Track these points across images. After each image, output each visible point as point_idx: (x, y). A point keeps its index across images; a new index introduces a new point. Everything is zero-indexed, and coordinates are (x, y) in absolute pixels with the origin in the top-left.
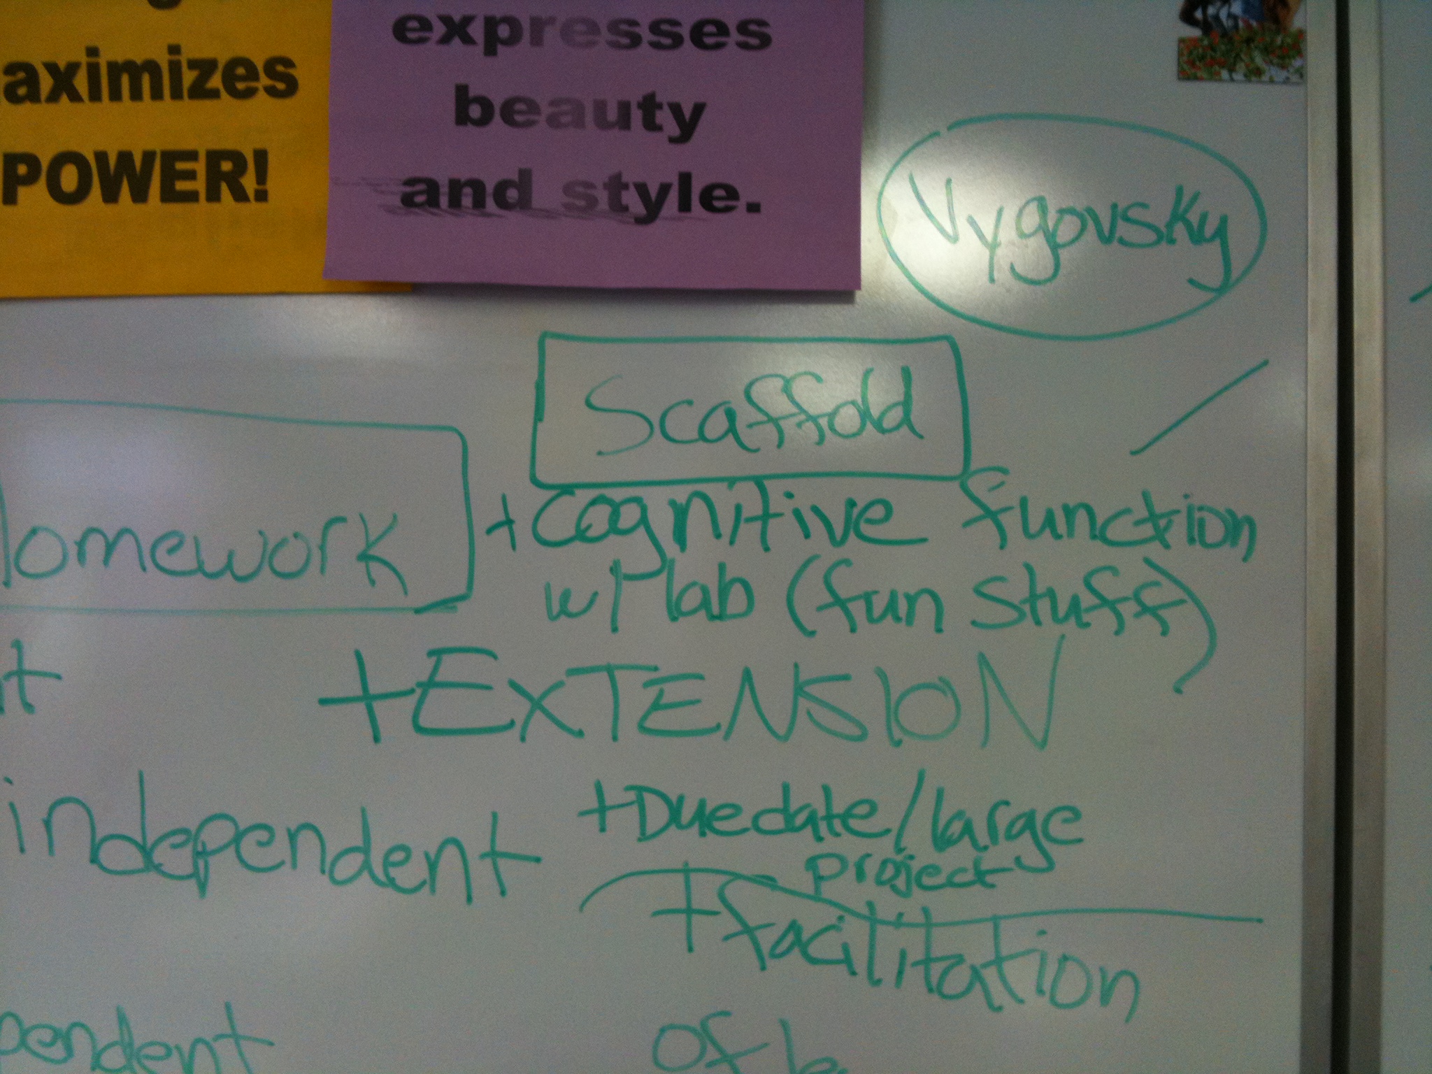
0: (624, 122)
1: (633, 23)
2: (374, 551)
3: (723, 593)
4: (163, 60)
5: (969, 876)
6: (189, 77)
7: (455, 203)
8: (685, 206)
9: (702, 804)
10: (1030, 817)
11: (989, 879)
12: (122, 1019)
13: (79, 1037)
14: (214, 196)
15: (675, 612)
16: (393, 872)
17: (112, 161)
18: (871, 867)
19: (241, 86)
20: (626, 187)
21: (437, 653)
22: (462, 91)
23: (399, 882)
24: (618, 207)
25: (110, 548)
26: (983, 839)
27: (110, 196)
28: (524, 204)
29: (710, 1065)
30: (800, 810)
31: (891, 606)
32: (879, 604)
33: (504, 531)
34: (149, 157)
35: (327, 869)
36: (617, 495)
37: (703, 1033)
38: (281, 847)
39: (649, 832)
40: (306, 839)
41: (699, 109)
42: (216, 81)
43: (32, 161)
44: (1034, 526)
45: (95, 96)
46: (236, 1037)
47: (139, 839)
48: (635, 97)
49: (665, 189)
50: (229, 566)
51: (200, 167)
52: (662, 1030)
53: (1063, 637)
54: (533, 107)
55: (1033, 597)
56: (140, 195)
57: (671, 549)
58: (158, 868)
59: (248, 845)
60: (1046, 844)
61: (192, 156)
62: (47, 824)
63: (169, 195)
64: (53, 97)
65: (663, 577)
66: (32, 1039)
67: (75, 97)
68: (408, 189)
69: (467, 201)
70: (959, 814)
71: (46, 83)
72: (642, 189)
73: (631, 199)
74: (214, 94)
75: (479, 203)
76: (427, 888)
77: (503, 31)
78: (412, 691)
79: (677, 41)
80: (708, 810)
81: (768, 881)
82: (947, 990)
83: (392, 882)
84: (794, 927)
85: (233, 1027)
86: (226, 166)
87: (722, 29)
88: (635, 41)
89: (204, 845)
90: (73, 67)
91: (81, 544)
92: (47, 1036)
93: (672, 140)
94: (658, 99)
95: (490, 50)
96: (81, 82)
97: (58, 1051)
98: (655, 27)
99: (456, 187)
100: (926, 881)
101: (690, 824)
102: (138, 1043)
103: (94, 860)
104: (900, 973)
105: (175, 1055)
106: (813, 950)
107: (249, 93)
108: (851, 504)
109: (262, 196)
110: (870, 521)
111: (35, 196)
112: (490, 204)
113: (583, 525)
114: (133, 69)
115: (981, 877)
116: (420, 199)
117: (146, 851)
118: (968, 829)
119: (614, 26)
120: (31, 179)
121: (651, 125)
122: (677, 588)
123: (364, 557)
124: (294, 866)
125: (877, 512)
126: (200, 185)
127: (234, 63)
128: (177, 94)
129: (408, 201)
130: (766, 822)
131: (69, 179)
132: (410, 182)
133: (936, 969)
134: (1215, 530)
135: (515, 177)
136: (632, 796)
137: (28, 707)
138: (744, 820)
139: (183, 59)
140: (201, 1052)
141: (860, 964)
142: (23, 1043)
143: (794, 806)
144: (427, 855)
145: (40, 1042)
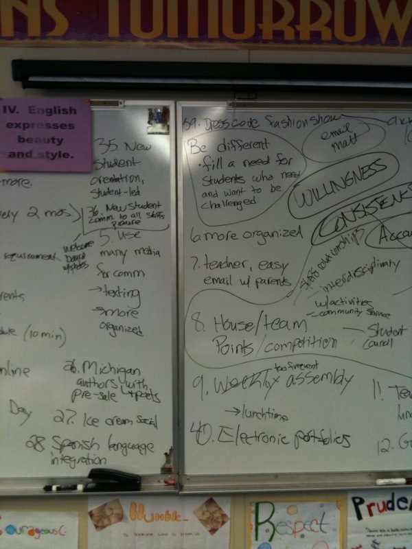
0: (49, 142)
1: (49, 124)
7: (18, 156)
8: (60, 157)
20: (49, 153)
22: (19, 136)
24: (48, 157)
41: (62, 140)
48: (50, 137)
49: (56, 154)
68: (10, 154)
69: (21, 156)
72: (52, 154)
75: (23, 156)
77: (26, 126)
87: (66, 125)
88: (50, 127)
93: (58, 145)
94: (55, 137)
98: (54, 125)
99: (18, 153)
116: (12, 156)
119: (46, 125)
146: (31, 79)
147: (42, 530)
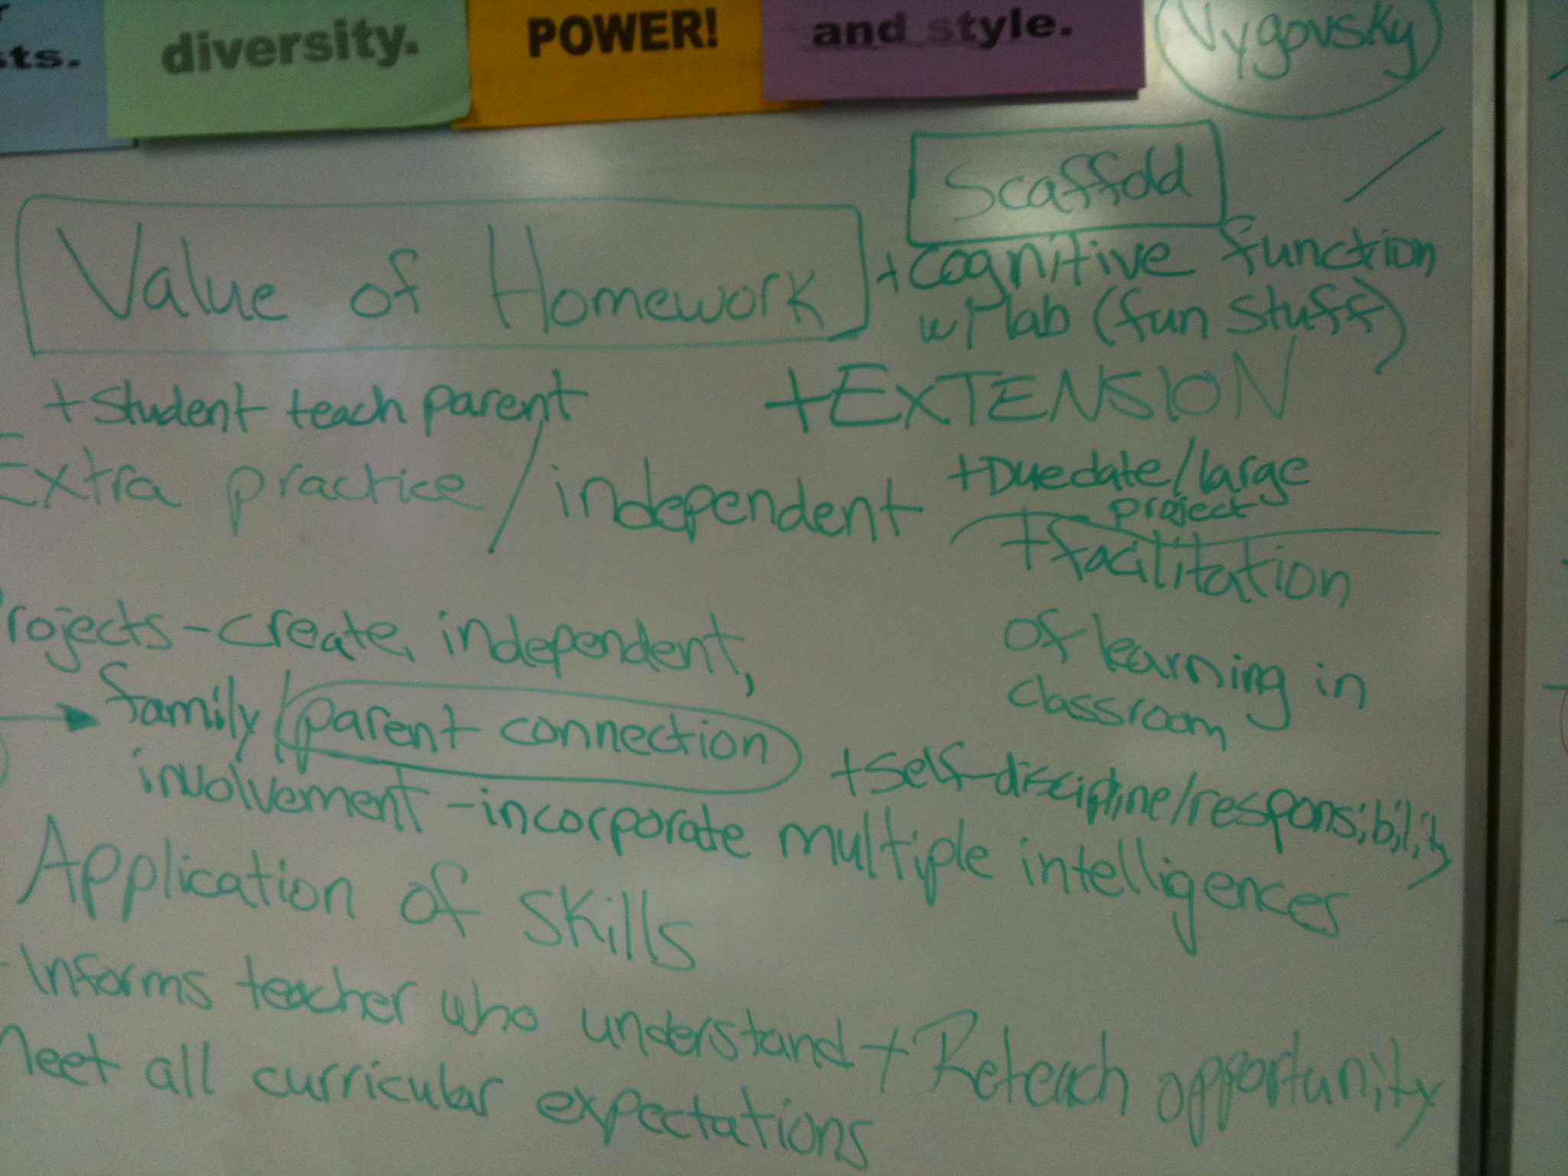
2: (800, 297)
3: (1047, 317)
5: (1227, 510)
7: (851, 40)
8: (1016, 32)
9: (1035, 468)
10: (1271, 466)
11: (1241, 511)
12: (640, 628)
13: (611, 641)
14: (679, 44)
15: (1013, 332)
16: (821, 521)
17: (606, 21)
18: (1157, 507)
20: (972, 21)
21: (846, 369)
23: (826, 527)
24: (968, 37)
25: (617, 303)
26: (1237, 483)
27: (606, 47)
28: (900, 38)
29: (1045, 645)
30: (1106, 468)
31: (1170, 321)
32: (1161, 319)
33: (888, 280)
34: (631, 18)
35: (776, 521)
36: (970, 249)
37: (1040, 624)
38: (744, 506)
39: (999, 486)
40: (761, 502)
43: (548, 24)
44: (1274, 257)
46: (718, 635)
47: (646, 503)
49: (1001, 22)
50: (699, 312)
51: (668, 23)
52: (1011, 623)
53: (1295, 337)
55: (1272, 310)
56: (627, 46)
57: (1009, 287)
58: (661, 524)
59: (722, 504)
60: (1281, 484)
61: (662, 15)
62: (583, 496)
63: (648, 46)
65: (1004, 307)
66: (580, 642)
68: (818, 32)
69: (860, 38)
70: (1219, 468)
72: (985, 22)
73: (977, 30)
75: (868, 39)
76: (845, 531)
78: (828, 397)
80: (1039, 471)
81: (1082, 519)
82: (1212, 588)
83: (820, 528)
84: (1102, 550)
85: (716, 628)
86: (687, 22)
89: (691, 506)
91: (597, 300)
92: (589, 640)
97: (597, 649)
99: (852, 29)
100: (1196, 514)
101: (1026, 482)
102: (651, 643)
103: (617, 519)
104: (1178, 579)
105: (677, 649)
106: (1116, 565)
108: (1139, 247)
109: (713, 43)
110: (1154, 260)
111: (552, 49)
112: (877, 40)
113: (946, 272)
115: (1235, 510)
116: (827, 39)
117: (652, 512)
118: (1226, 477)
120: (549, 37)
122: (1014, 316)
123: (793, 302)
124: (753, 518)
125: (1158, 253)
126: (668, 37)
129: (818, 40)
130: (1081, 478)
131: (576, 36)
132: (820, 26)
133: (1203, 576)
134: (1405, 254)
135: (893, 19)
136: (984, 464)
137: (566, 416)
138: (1065, 478)
140: (696, 648)
141: (1149, 572)
142: (574, 646)
143: (1100, 468)
144: (844, 509)
145: (586, 645)
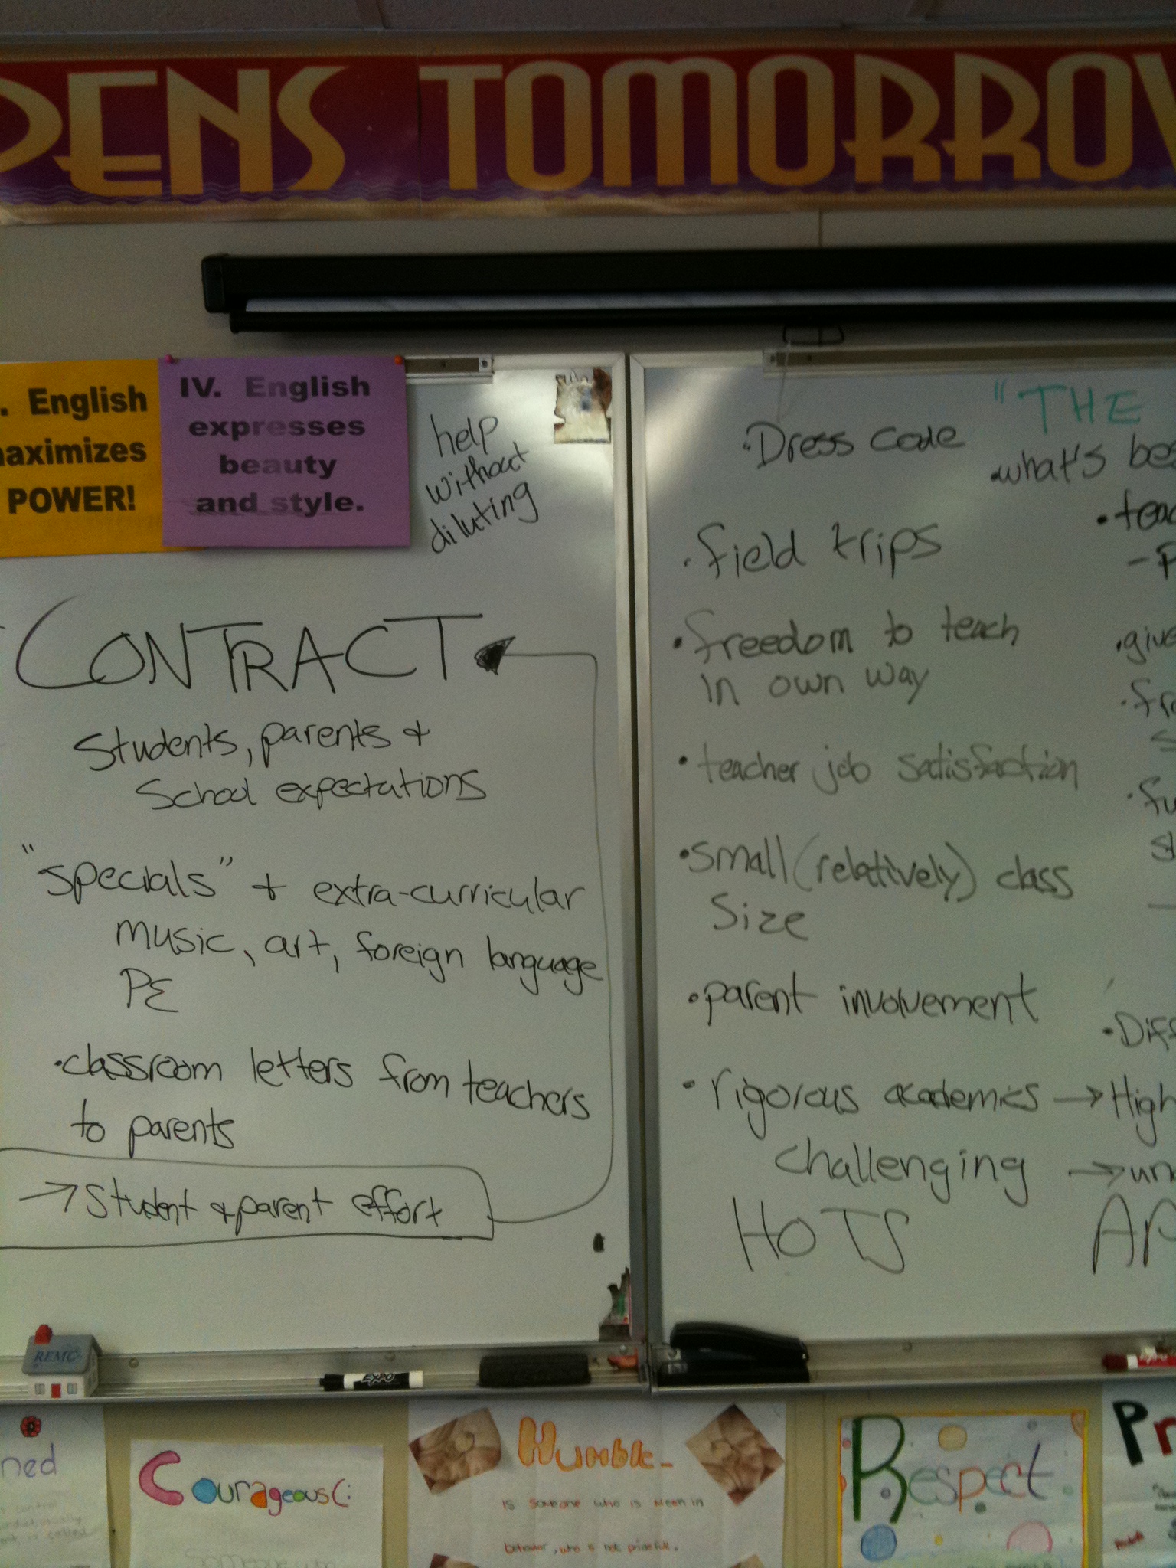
0: (299, 470)
1: (300, 423)
4: (82, 444)
6: (94, 452)
7: (222, 509)
8: (328, 508)
14: (109, 508)
17: (60, 491)
19: (119, 456)
20: (301, 500)
22: (223, 458)
24: (298, 509)
27: (61, 508)
28: (254, 509)
34: (78, 490)
41: (333, 463)
42: (107, 454)
43: (22, 492)
45: (50, 461)
48: (303, 458)
49: (319, 500)
51: (102, 494)
54: (256, 464)
56: (74, 508)
61: (98, 489)
63: (89, 508)
64: (30, 462)
67: (41, 462)
68: (200, 503)
69: (227, 508)
71: (26, 455)
72: (308, 501)
73: (303, 505)
74: (107, 460)
75: (233, 509)
77: (241, 428)
79: (322, 431)
86: (115, 493)
87: (342, 425)
88: (302, 431)
90: (39, 448)
93: (322, 477)
94: (314, 458)
95: (235, 438)
96: (43, 455)
98: (311, 425)
99: (222, 502)
107: (123, 460)
109: (132, 507)
111: (24, 509)
112: (238, 509)
114: (68, 449)
116: (206, 508)
119: (292, 425)
120: (22, 501)
121: (311, 471)
126: (102, 503)
127: (116, 445)
128: (89, 460)
129: (200, 509)
131: (40, 501)
132: (200, 500)
135: (248, 496)
139: (92, 443)
146: (253, 307)
147: (289, 1492)
